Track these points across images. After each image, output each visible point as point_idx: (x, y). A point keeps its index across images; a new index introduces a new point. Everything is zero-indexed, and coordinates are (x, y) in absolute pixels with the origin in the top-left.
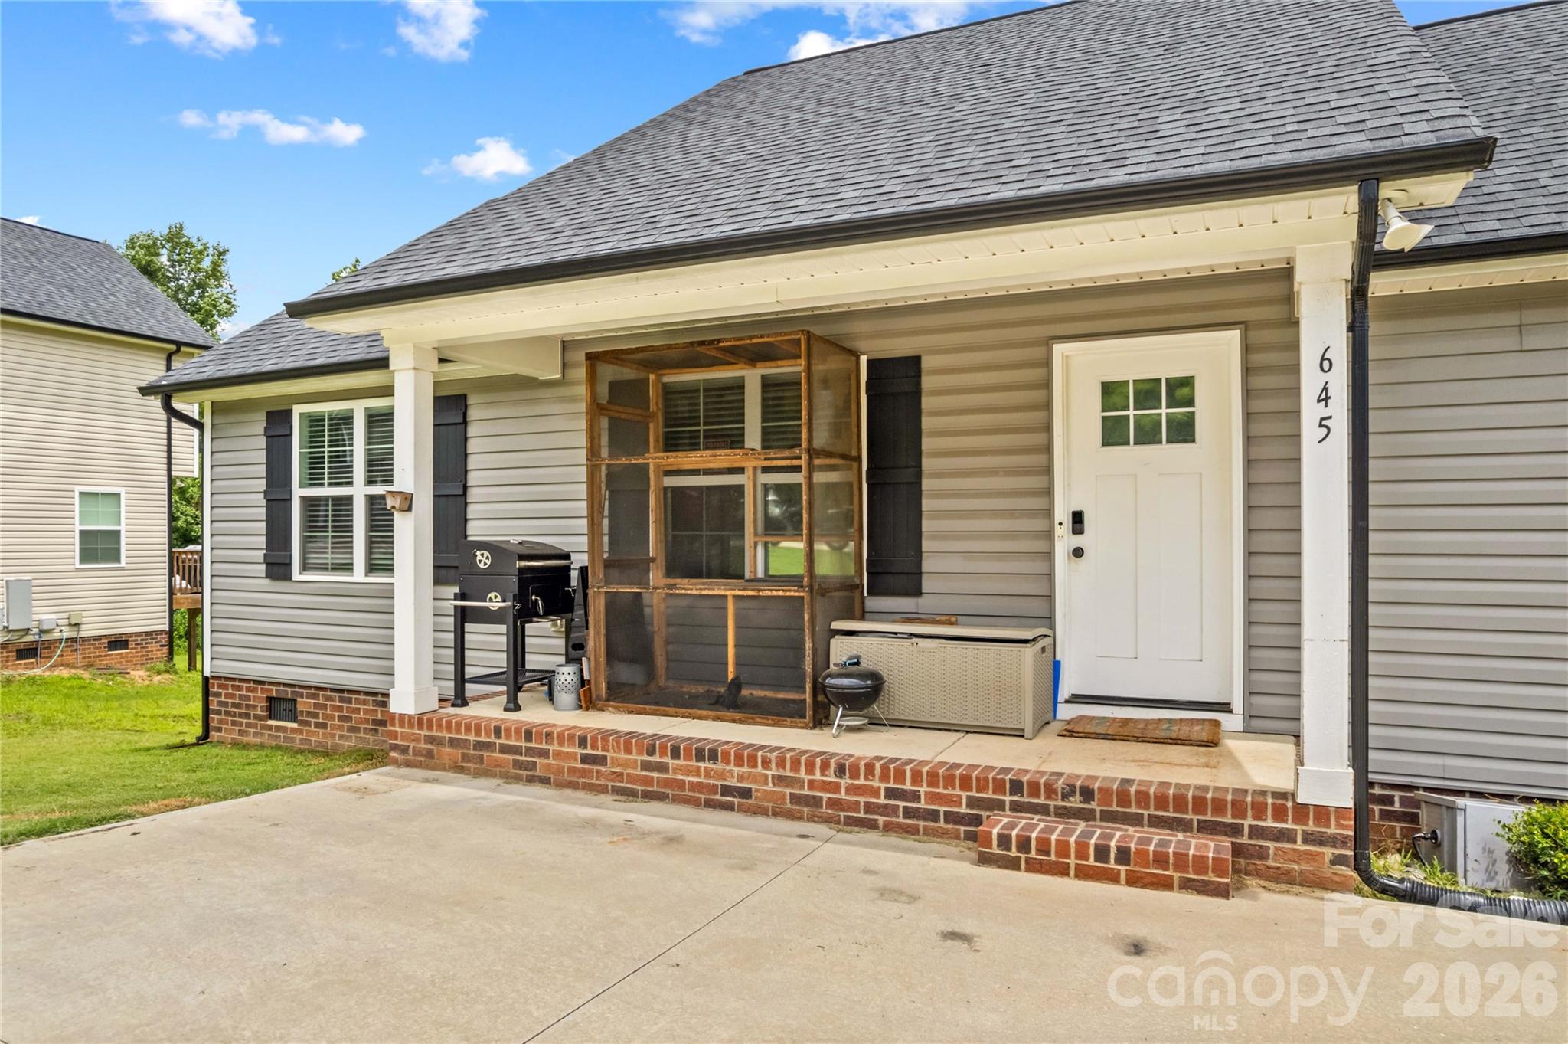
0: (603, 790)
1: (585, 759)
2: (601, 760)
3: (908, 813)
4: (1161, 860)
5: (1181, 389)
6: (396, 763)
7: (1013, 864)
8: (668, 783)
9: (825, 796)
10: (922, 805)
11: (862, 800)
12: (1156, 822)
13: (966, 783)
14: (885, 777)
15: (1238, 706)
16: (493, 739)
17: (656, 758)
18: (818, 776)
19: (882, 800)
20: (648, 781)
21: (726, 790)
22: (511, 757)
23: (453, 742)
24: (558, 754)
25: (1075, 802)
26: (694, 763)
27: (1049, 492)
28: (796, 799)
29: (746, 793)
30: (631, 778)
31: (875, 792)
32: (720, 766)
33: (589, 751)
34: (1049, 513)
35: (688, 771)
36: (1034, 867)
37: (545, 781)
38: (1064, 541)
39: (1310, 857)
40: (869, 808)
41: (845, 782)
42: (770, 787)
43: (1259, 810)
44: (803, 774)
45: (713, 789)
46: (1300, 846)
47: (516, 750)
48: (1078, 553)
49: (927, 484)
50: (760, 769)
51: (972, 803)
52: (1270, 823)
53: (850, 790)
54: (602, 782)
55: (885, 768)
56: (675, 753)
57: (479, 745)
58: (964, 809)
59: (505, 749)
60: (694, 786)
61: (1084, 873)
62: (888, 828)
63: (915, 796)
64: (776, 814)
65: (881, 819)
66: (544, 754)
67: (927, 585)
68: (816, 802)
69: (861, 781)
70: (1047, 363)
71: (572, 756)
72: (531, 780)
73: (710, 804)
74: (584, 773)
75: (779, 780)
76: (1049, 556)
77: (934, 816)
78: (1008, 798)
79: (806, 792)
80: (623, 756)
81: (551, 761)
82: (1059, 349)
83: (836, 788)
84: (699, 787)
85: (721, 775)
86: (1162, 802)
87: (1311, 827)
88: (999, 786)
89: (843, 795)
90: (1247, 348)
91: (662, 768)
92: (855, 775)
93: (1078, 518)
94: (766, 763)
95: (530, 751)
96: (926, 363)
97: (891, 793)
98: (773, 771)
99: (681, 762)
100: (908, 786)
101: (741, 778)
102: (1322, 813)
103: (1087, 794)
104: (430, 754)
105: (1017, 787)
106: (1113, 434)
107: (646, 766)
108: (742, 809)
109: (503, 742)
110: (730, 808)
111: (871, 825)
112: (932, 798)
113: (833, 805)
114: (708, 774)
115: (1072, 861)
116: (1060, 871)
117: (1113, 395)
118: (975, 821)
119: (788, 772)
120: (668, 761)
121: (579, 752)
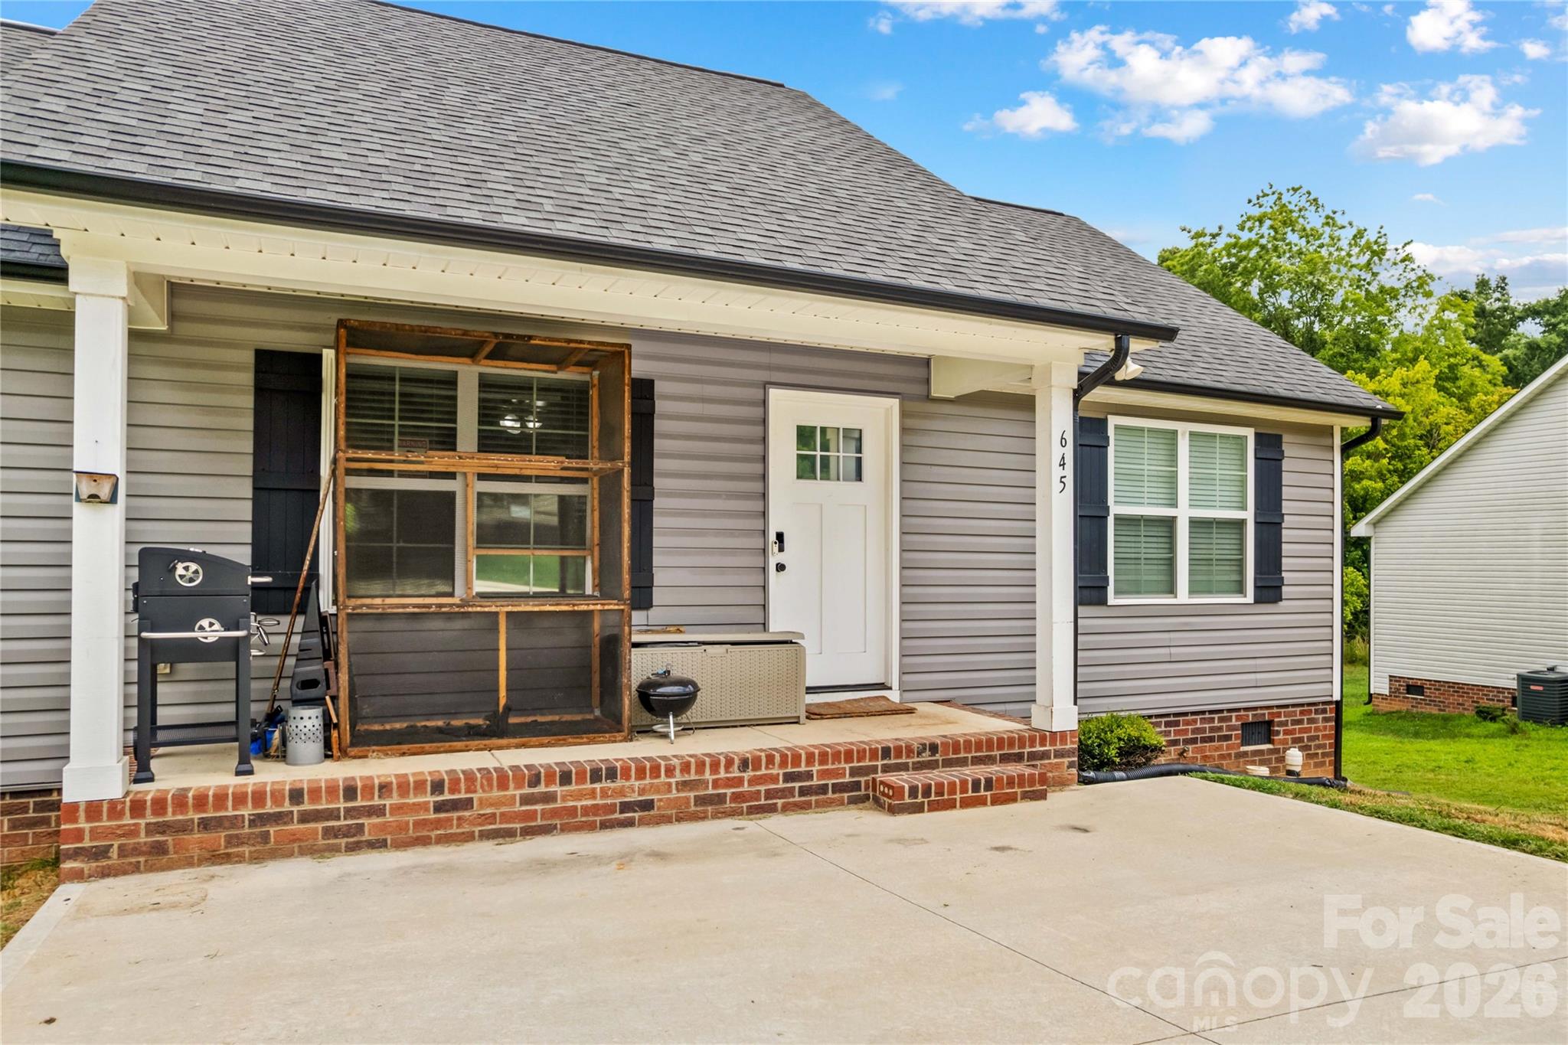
0: (469, 837)
1: (439, 807)
2: (468, 804)
3: (803, 792)
5: (855, 438)
6: (78, 876)
7: (918, 809)
8: (555, 813)
9: (729, 791)
10: (815, 782)
11: (762, 788)
12: (977, 761)
13: (849, 756)
14: (784, 763)
16: (287, 807)
17: (542, 788)
18: (722, 774)
19: (781, 785)
20: (532, 816)
21: (626, 807)
22: (320, 826)
23: (205, 825)
24: (397, 809)
25: (926, 757)
26: (588, 786)
27: (764, 514)
28: (701, 801)
29: (648, 805)
30: (506, 817)
31: (774, 779)
32: (619, 783)
33: (447, 796)
34: (764, 533)
35: (580, 795)
36: (935, 807)
38: (774, 558)
39: (1058, 766)
40: (769, 794)
41: (747, 775)
42: (674, 794)
44: (708, 776)
45: (611, 809)
46: (1054, 761)
47: (333, 815)
48: (781, 567)
49: (658, 503)
50: (663, 778)
51: (854, 772)
52: (1038, 748)
53: (753, 781)
54: (466, 828)
55: (784, 757)
56: (566, 778)
57: (258, 820)
58: (847, 779)
59: (305, 817)
60: (586, 811)
61: (966, 804)
62: (786, 808)
63: (809, 776)
64: (679, 820)
65: (780, 802)
66: (379, 811)
67: (661, 598)
68: (721, 799)
69: (763, 771)
70: (764, 403)
71: (424, 807)
73: (606, 826)
74: (437, 824)
75: (684, 785)
76: (764, 570)
77: (823, 789)
78: (880, 763)
79: (710, 791)
80: (496, 793)
81: (389, 818)
82: (774, 393)
83: (739, 781)
84: (594, 809)
85: (621, 792)
86: (979, 746)
88: (874, 754)
89: (746, 788)
90: (904, 414)
91: (549, 798)
92: (757, 765)
94: (670, 771)
96: (659, 387)
97: (789, 777)
98: (678, 777)
99: (573, 787)
100: (803, 768)
101: (642, 792)
102: (1063, 735)
103: (934, 748)
104: (159, 849)
105: (886, 752)
106: (806, 469)
107: (526, 800)
108: (643, 822)
109: (307, 806)
110: (629, 823)
111: (771, 809)
112: (823, 774)
113: (736, 797)
114: (604, 793)
115: (958, 796)
116: (950, 805)
117: (805, 435)
118: (856, 786)
119: (693, 776)
120: (556, 788)
121: (431, 799)
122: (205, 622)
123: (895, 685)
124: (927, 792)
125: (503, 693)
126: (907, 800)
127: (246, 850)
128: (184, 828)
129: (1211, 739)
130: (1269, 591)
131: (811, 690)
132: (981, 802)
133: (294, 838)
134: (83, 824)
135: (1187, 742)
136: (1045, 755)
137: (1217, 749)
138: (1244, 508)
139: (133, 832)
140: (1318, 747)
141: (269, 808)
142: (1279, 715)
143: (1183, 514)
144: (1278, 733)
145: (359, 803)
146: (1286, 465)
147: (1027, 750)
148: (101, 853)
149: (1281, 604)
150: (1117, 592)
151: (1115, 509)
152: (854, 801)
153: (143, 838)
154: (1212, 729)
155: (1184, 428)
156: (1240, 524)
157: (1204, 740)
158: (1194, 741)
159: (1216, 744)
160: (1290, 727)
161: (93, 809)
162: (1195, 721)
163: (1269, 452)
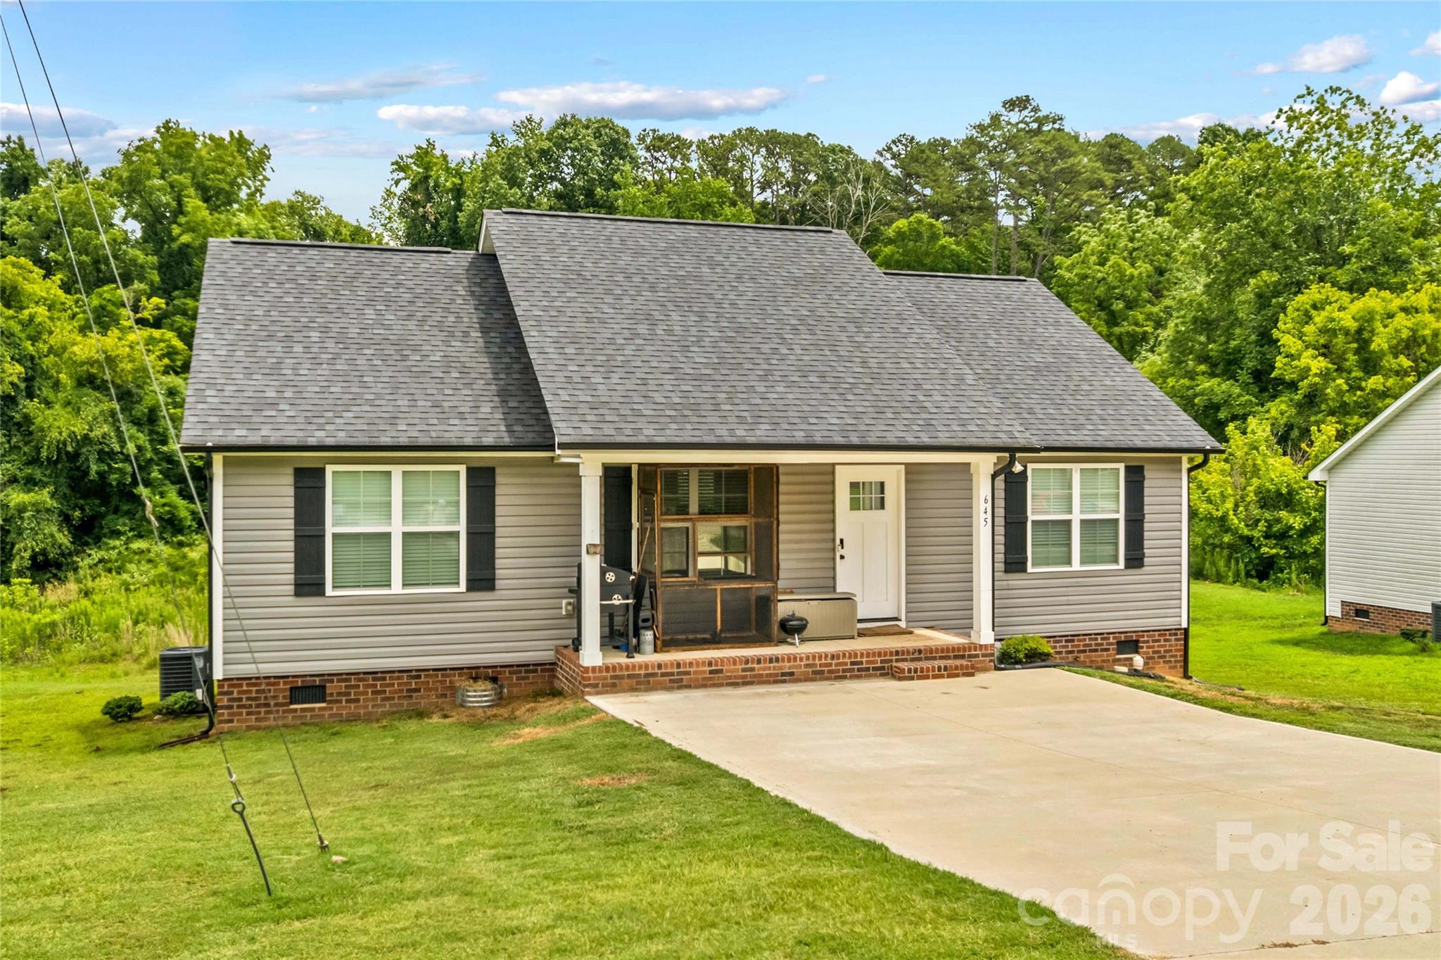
0: (721, 685)
1: (711, 672)
2: (721, 671)
3: (859, 670)
4: (956, 668)
5: (881, 487)
6: (590, 694)
7: (912, 678)
8: (755, 676)
9: (826, 669)
10: (864, 666)
11: (841, 668)
12: (942, 658)
13: (880, 654)
14: (850, 657)
16: (656, 671)
17: (750, 665)
18: (823, 661)
19: (849, 667)
20: (745, 677)
21: (783, 674)
22: (667, 678)
23: (629, 676)
24: (695, 672)
25: (916, 655)
26: (768, 665)
27: (834, 531)
28: (814, 673)
29: (792, 674)
30: (736, 677)
31: (846, 664)
32: (780, 664)
33: (714, 668)
34: (834, 540)
35: (765, 669)
36: (920, 678)
37: (688, 687)
38: (838, 553)
39: (983, 662)
40: (844, 671)
41: (834, 662)
42: (803, 669)
43: (970, 649)
44: (817, 662)
45: (776, 675)
46: (981, 659)
47: (672, 674)
48: (842, 557)
50: (798, 662)
51: (882, 662)
52: (973, 653)
53: (837, 665)
54: (721, 681)
55: (850, 654)
56: (759, 661)
57: (647, 675)
58: (879, 665)
59: (663, 675)
60: (767, 675)
61: (935, 677)
62: (852, 677)
63: (861, 663)
65: (848, 674)
66: (688, 673)
68: (823, 672)
69: (841, 660)
70: (834, 475)
71: (704, 672)
72: (680, 688)
73: (776, 682)
74: (710, 679)
75: (807, 666)
76: (834, 559)
77: (868, 669)
78: (894, 658)
79: (818, 669)
80: (732, 667)
81: (692, 676)
83: (830, 665)
84: (771, 675)
85: (781, 668)
86: (942, 651)
87: (984, 652)
88: (891, 654)
89: (833, 667)
90: (907, 474)
91: (752, 669)
92: (838, 658)
93: (842, 541)
94: (801, 659)
95: (679, 673)
97: (852, 663)
98: (805, 662)
99: (762, 665)
100: (859, 659)
101: (790, 668)
102: (990, 648)
103: (920, 651)
104: (614, 685)
105: (897, 653)
106: (855, 505)
107: (744, 670)
108: (790, 681)
109: (663, 671)
110: (784, 682)
111: (844, 678)
112: (868, 662)
113: (830, 672)
114: (774, 668)
115: (931, 673)
116: (927, 677)
117: (854, 486)
118: (883, 668)
119: (811, 662)
120: (755, 666)
121: (708, 669)
122: (616, 596)
123: (903, 618)
124: (916, 671)
125: (719, 625)
126: (907, 674)
127: (642, 687)
128: (621, 677)
129: (1096, 650)
130: (1135, 560)
131: (860, 621)
132: (942, 676)
133: (660, 683)
134: (591, 675)
135: (1079, 652)
136: (977, 656)
137: (1100, 656)
138: (1117, 512)
139: (605, 678)
140: (1172, 656)
141: (650, 671)
142: (1143, 636)
143: (1076, 517)
144: (1142, 647)
145: (682, 670)
146: (1146, 484)
147: (967, 653)
148: (596, 686)
149: (1145, 568)
150: (1033, 565)
151: (1031, 517)
152: (882, 675)
153: (609, 681)
154: (1096, 645)
155: (1076, 468)
156: (1116, 521)
157: (1091, 651)
158: (1084, 651)
159: (1099, 653)
160: (1151, 644)
161: (594, 669)
162: (1085, 640)
163: (1135, 477)
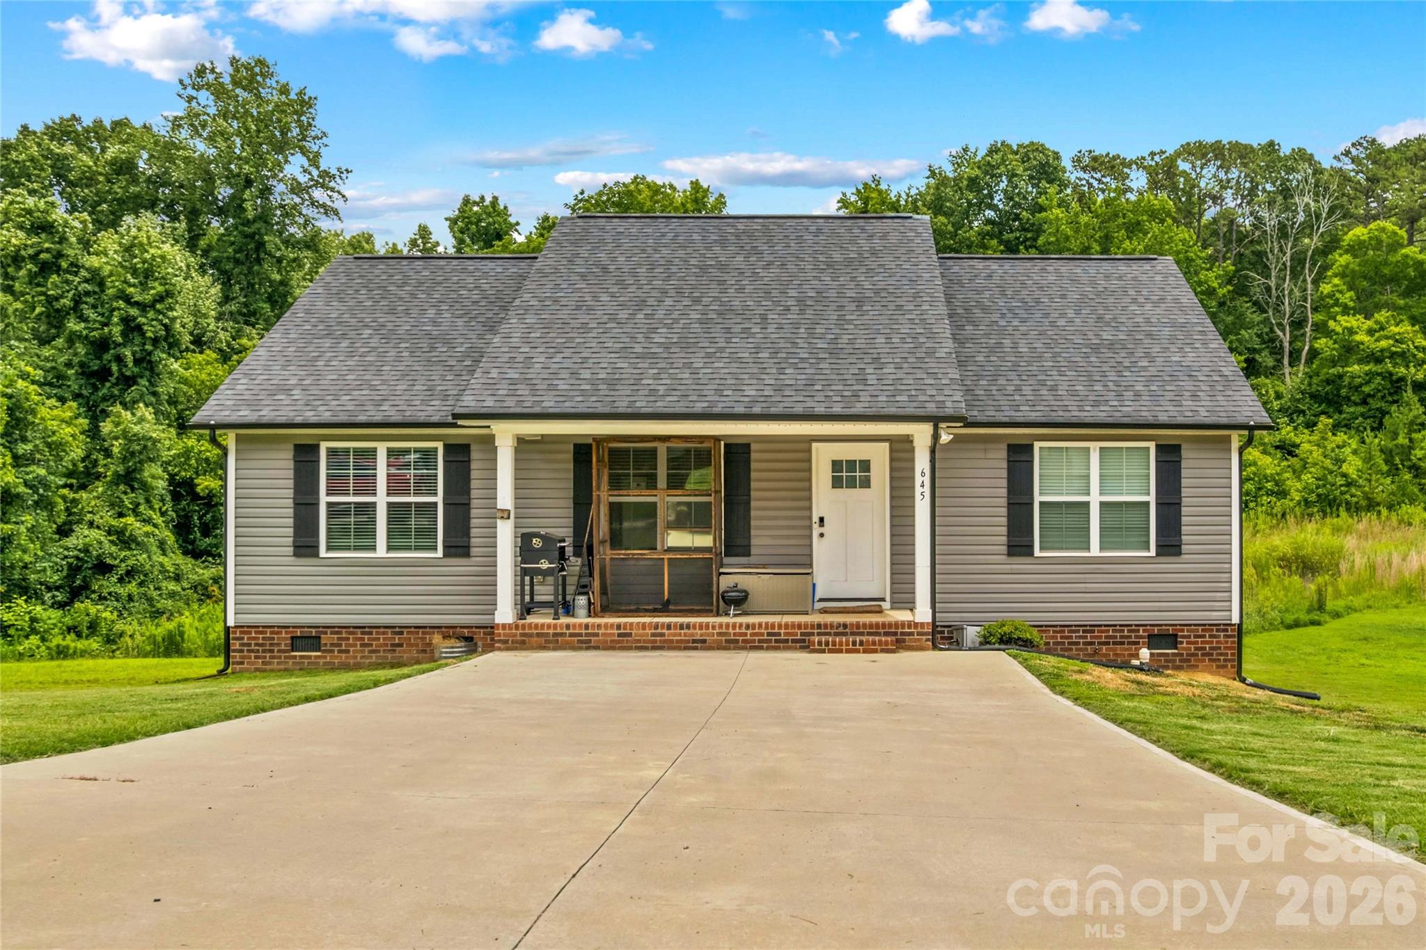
0: (630, 648)
1: (619, 635)
2: (629, 635)
3: (776, 641)
4: (874, 643)
5: (866, 465)
6: (499, 649)
7: (823, 651)
8: (665, 641)
9: (741, 638)
10: (782, 637)
11: (757, 638)
12: (869, 634)
13: (799, 628)
14: (767, 628)
15: (888, 599)
16: (564, 631)
17: (659, 631)
18: (737, 630)
19: (766, 637)
20: (655, 641)
21: (694, 641)
22: (576, 638)
23: (538, 634)
24: (604, 635)
25: (841, 630)
26: (678, 631)
28: (727, 640)
29: (704, 641)
30: (645, 641)
31: (762, 634)
32: (691, 631)
33: (622, 631)
35: (675, 635)
36: (831, 651)
37: (596, 648)
38: (816, 531)
39: (919, 640)
40: (760, 641)
41: (749, 632)
42: (716, 638)
43: (903, 627)
44: (731, 630)
45: (688, 641)
46: (916, 637)
47: (580, 635)
48: (822, 535)
49: (753, 504)
50: (711, 630)
51: (802, 634)
52: (906, 630)
53: (752, 635)
54: (629, 644)
55: (767, 625)
56: (669, 628)
57: (555, 635)
58: (799, 637)
59: (571, 635)
60: (678, 641)
61: (848, 651)
62: (768, 648)
63: (779, 634)
64: (718, 649)
65: (765, 644)
66: (597, 635)
67: (753, 551)
68: (737, 641)
69: (757, 631)
70: (810, 451)
71: (613, 634)
72: (588, 648)
73: (686, 648)
74: (619, 642)
75: (720, 634)
76: (810, 537)
77: (787, 641)
78: (816, 631)
79: (732, 637)
80: (641, 631)
81: (601, 638)
82: (814, 445)
83: (745, 634)
84: (681, 641)
85: (692, 635)
86: (871, 627)
87: (919, 630)
88: (811, 628)
89: (749, 637)
90: (892, 451)
91: (662, 635)
92: (754, 629)
93: (822, 520)
94: (714, 627)
95: (587, 635)
96: (753, 447)
97: (769, 634)
98: (717, 630)
99: (672, 631)
100: (776, 630)
101: (701, 635)
102: (922, 625)
103: (845, 626)
104: (523, 642)
105: (819, 627)
106: (837, 483)
107: (653, 635)
108: (702, 648)
109: (571, 631)
110: (696, 648)
111: (761, 648)
112: (786, 634)
113: (744, 641)
114: (685, 635)
115: (844, 648)
116: (840, 651)
117: (836, 465)
118: (804, 641)
119: (724, 630)
120: (665, 631)
121: (616, 632)
122: (543, 561)
124: (827, 644)
125: (666, 593)
126: (817, 647)
127: (551, 645)
128: (531, 635)
129: (1123, 643)
130: (1170, 545)
132: (857, 651)
133: (567, 643)
134: (501, 631)
135: (1099, 643)
136: (911, 634)
137: (1127, 650)
138: (1148, 494)
139: (515, 635)
140: (1221, 654)
141: (558, 631)
142: (1182, 631)
143: (1095, 499)
144: (1182, 643)
145: (590, 631)
146: (1184, 464)
148: (506, 642)
149: (1183, 556)
150: (1042, 549)
151: (1038, 498)
152: (801, 648)
153: (519, 638)
154: (1122, 637)
155: (1094, 446)
156: (1147, 504)
157: (1115, 643)
158: (1108, 643)
159: (1126, 646)
160: (1192, 639)
161: (504, 626)
162: (1109, 631)
163: (1169, 457)
